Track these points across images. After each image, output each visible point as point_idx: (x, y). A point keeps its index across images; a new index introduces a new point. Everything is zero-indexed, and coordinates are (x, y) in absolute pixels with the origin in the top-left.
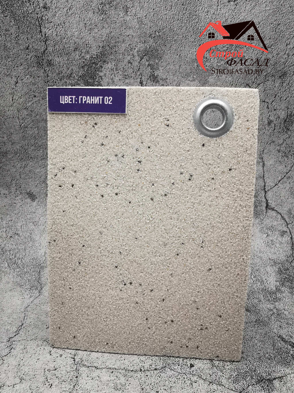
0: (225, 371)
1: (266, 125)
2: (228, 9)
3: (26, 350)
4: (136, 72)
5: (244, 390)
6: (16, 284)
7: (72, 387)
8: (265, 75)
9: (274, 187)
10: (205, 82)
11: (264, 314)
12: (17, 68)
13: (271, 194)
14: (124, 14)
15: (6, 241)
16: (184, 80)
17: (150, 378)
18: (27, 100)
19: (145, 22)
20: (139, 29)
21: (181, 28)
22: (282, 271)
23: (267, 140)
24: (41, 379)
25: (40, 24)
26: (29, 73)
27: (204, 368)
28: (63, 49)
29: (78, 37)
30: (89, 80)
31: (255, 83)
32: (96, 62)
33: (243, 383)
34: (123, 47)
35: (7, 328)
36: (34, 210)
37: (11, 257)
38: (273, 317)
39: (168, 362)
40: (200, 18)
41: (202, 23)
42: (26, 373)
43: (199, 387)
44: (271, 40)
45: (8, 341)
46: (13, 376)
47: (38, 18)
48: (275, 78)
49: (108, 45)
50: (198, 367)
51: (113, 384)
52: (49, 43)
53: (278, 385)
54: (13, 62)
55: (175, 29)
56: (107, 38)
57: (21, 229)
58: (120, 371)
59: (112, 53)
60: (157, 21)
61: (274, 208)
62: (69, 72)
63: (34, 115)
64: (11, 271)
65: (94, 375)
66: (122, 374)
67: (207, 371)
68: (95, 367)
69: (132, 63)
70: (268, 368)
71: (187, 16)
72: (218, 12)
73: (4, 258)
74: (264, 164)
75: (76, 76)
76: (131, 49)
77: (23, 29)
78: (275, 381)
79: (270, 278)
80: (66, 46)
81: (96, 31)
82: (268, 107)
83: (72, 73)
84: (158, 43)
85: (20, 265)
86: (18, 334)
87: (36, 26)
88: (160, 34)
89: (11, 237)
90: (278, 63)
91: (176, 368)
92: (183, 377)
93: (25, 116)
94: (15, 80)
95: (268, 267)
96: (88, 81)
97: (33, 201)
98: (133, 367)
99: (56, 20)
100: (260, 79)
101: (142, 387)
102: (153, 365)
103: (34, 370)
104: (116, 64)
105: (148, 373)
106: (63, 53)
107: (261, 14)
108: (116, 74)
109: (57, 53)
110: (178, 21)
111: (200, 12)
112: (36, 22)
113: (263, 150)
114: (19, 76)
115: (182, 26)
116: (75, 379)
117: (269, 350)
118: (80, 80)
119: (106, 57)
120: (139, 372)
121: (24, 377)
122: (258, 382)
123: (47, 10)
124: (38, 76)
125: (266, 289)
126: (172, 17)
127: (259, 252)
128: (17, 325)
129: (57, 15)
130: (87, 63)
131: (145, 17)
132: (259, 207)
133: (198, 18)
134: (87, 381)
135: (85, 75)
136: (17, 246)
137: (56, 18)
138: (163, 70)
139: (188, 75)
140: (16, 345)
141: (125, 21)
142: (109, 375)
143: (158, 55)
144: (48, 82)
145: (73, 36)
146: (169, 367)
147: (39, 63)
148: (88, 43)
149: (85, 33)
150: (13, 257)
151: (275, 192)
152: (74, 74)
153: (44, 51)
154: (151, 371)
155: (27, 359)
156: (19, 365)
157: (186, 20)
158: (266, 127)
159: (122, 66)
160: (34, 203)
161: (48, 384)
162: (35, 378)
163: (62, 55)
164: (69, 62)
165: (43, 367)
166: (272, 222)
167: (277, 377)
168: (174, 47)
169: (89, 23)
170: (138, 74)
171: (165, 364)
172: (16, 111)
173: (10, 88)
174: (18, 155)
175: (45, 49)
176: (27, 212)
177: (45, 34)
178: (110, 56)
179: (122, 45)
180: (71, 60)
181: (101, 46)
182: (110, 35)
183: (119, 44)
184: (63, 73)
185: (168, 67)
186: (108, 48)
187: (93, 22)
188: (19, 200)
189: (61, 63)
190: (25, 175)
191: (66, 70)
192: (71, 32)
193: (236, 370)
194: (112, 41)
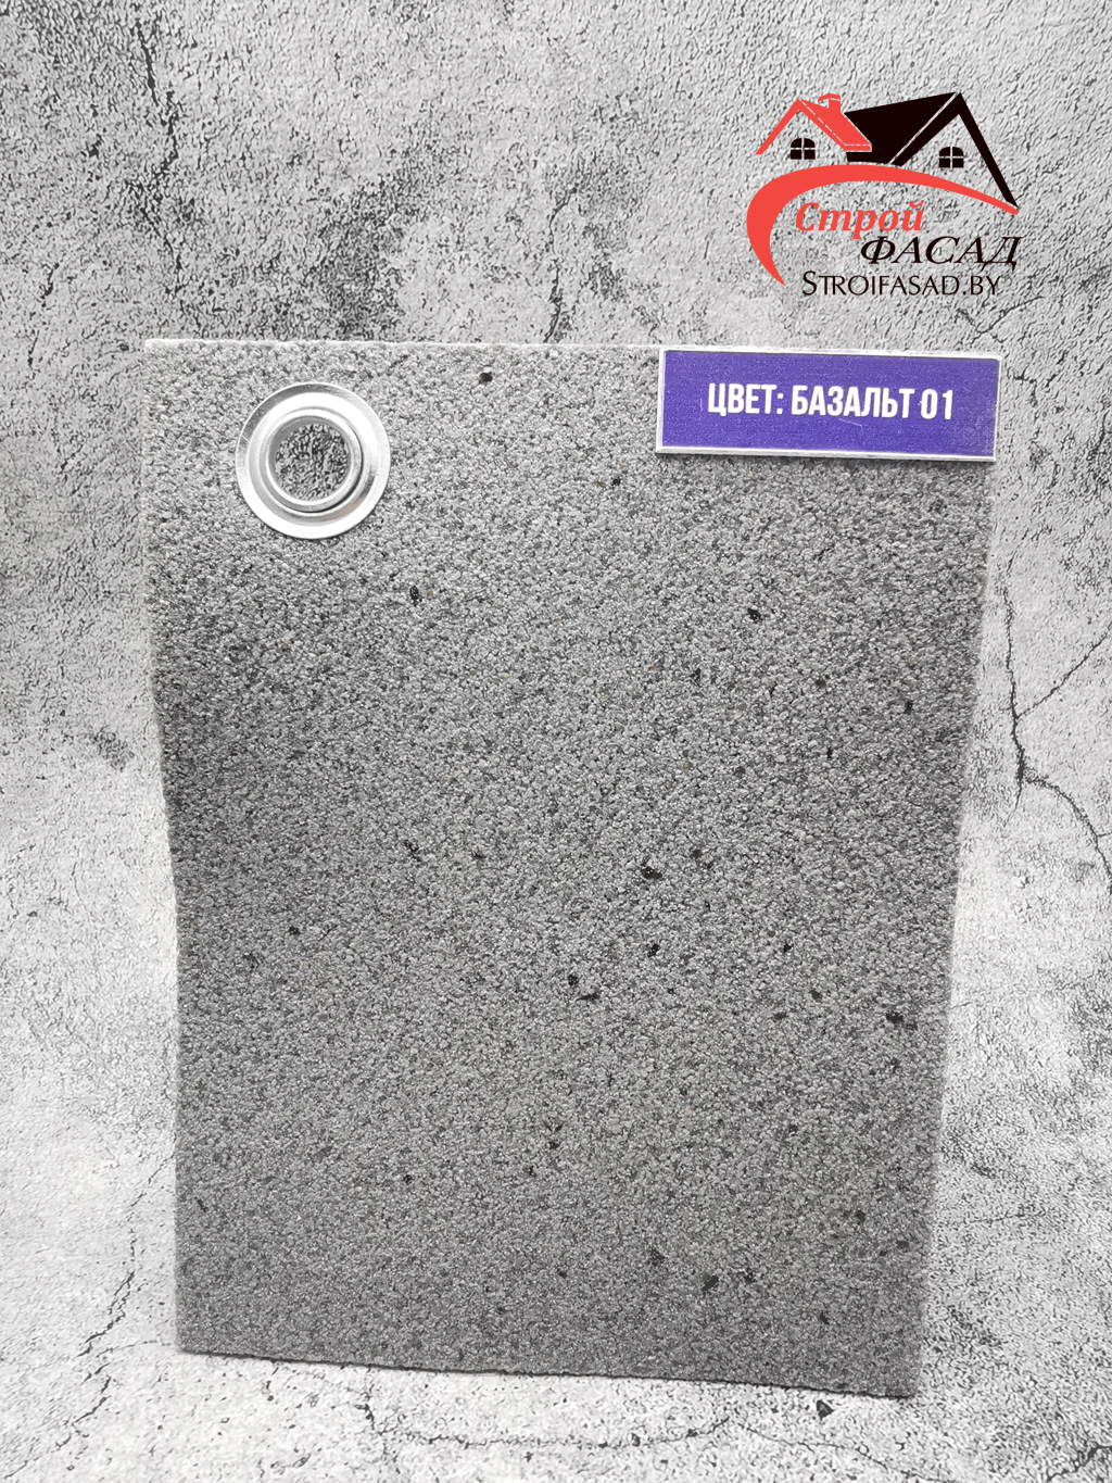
0: (948, 1422)
1: (1022, 466)
2: (904, 15)
3: (165, 1385)
4: (535, 256)
6: (76, 1106)
8: (1030, 277)
9: (1045, 699)
11: (1045, 1180)
12: (50, 231)
13: (1035, 726)
14: (495, 22)
15: (13, 930)
16: (722, 292)
17: (677, 1469)
18: (92, 363)
19: (580, 56)
20: (555, 85)
21: (717, 85)
22: (1086, 1015)
23: (1024, 522)
25: (146, 50)
26: (102, 253)
27: (871, 1418)
28: (243, 158)
29: (305, 111)
30: (346, 287)
31: (992, 305)
32: (380, 212)
35: (69, 1295)
36: (122, 804)
37: (40, 998)
38: (1078, 1193)
39: (732, 1401)
40: (793, 46)
41: (801, 68)
44: (1058, 143)
45: (88, 1351)
47: (138, 25)
48: (1064, 287)
49: (429, 148)
50: (848, 1412)
52: (184, 129)
54: (33, 205)
55: (697, 90)
56: (425, 116)
57: (72, 883)
58: (558, 1448)
59: (442, 176)
60: (625, 55)
61: (1047, 777)
62: (267, 250)
63: (118, 424)
64: (48, 1056)
65: (461, 1473)
66: (569, 1461)
67: (886, 1428)
68: (457, 1438)
69: (520, 221)
71: (744, 40)
72: (864, 27)
73: (11, 1000)
74: (1010, 614)
75: (293, 268)
76: (520, 166)
77: (76, 68)
79: (1047, 1041)
80: (254, 146)
81: (382, 85)
82: (1033, 400)
83: (277, 258)
84: (627, 143)
85: (83, 1028)
86: (118, 1319)
87: (132, 58)
88: (638, 106)
89: (33, 914)
90: (1078, 231)
91: (767, 1421)
92: (803, 1457)
93: (81, 426)
94: (43, 280)
95: (1036, 1001)
96: (343, 290)
97: (118, 767)
98: (603, 1428)
99: (215, 37)
100: (1010, 293)
102: (678, 1418)
103: (216, 1470)
104: (457, 224)
105: (666, 1451)
106: (245, 172)
107: (1025, 41)
108: (456, 263)
109: (217, 170)
110: (710, 58)
111: (795, 23)
112: (129, 43)
113: (1009, 561)
114: (57, 266)
115: (725, 77)
117: (1090, 1329)
118: (312, 285)
120: (631, 1449)
122: (1077, 1460)
124: (138, 267)
125: (1036, 1086)
126: (685, 40)
127: (997, 944)
128: (107, 1278)
129: (220, 17)
130: (342, 217)
131: (578, 38)
132: (991, 774)
133: (786, 49)
135: (331, 263)
136: (59, 951)
137: (216, 28)
138: (642, 250)
139: (738, 272)
140: (124, 1368)
141: (497, 49)
142: (517, 1471)
143: (626, 189)
144: (177, 290)
145: (286, 107)
146: (741, 1421)
147: (143, 210)
148: (348, 134)
149: (335, 96)
150: (51, 997)
151: (1048, 717)
152: (289, 260)
153: (165, 166)
154: (677, 1443)
155: (180, 1421)
156: (152, 1451)
157: (740, 54)
158: (1022, 474)
159: (484, 233)
160: (122, 775)
163: (239, 182)
164: (265, 213)
165: (250, 1452)
166: (1041, 829)
168: (690, 160)
169: (354, 54)
170: (546, 263)
171: (721, 1409)
172: (46, 405)
174: (54, 582)
175: (168, 153)
176: (95, 811)
177: (170, 95)
178: (437, 191)
179: (485, 148)
180: (275, 201)
181: (400, 150)
182: (437, 106)
183: (470, 144)
184: (241, 254)
185: (663, 240)
186: (425, 157)
187: (369, 48)
188: (60, 764)
189: (236, 212)
190: (82, 662)
191: (253, 243)
192: (276, 89)
193: (988, 1415)
194: (446, 132)
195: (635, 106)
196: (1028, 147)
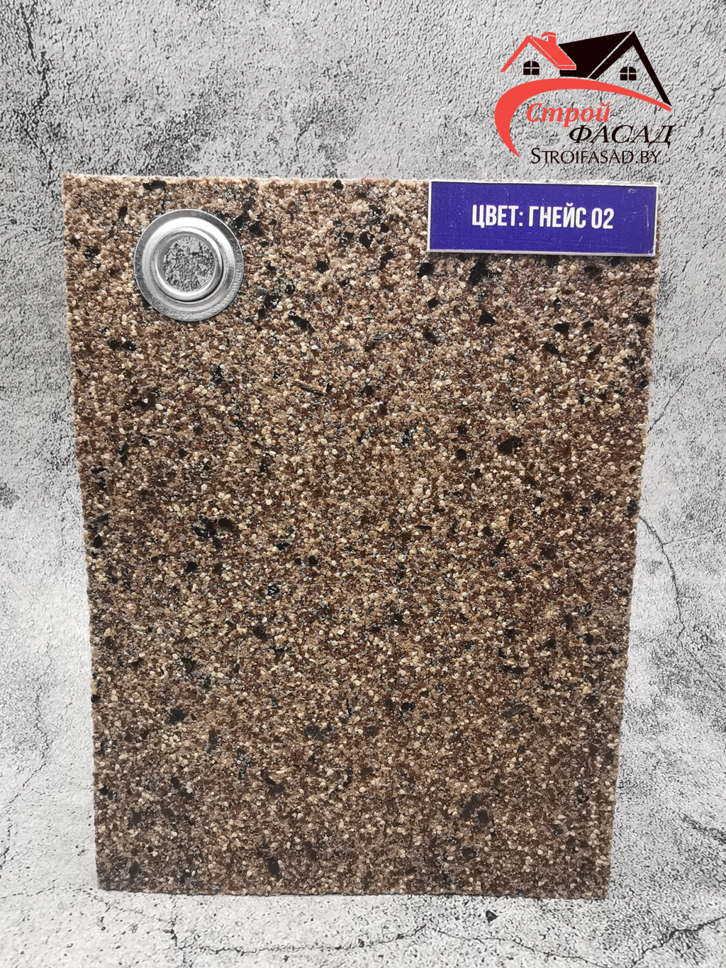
0: (575, 920)
2: (520, 14)
4: (287, 165)
5: (635, 963)
11: (636, 765)
14: (258, 11)
17: (390, 961)
19: (313, 35)
21: (402, 55)
22: (660, 659)
25: (27, 24)
27: (523, 920)
28: (93, 97)
29: (134, 66)
32: (184, 134)
33: (629, 947)
36: (11, 531)
39: (428, 914)
40: (450, 32)
41: (456, 46)
47: (22, 8)
49: (217, 92)
50: (507, 917)
52: (54, 77)
55: (390, 58)
56: (213, 72)
58: (307, 952)
59: (225, 111)
60: (343, 35)
62: (109, 158)
63: (10, 273)
66: (315, 960)
67: (533, 926)
68: (235, 949)
69: (277, 141)
70: (678, 901)
71: (419, 27)
72: (495, 21)
75: (127, 170)
76: (276, 106)
78: (705, 932)
80: (100, 89)
81: (185, 51)
83: (117, 163)
84: (345, 92)
87: (18, 29)
88: (352, 68)
92: (476, 948)
97: (8, 506)
99: (74, 16)
102: (391, 927)
104: (236, 143)
105: (383, 949)
106: (94, 106)
108: (235, 169)
109: (76, 105)
110: (397, 38)
111: (451, 17)
112: (15, 19)
115: (407, 51)
117: (669, 857)
119: (210, 124)
120: (358, 949)
122: (662, 939)
124: (23, 168)
126: (381, 27)
129: (77, 4)
130: (160, 137)
131: (312, 24)
133: (445, 33)
137: (74, 11)
138: (357, 161)
141: (260, 29)
143: (345, 121)
144: (49, 183)
145: (121, 64)
146: (434, 927)
147: (26, 130)
148: (163, 83)
149: (154, 58)
152: (124, 165)
153: (41, 100)
154: (390, 943)
157: (417, 35)
159: (253, 149)
160: (11, 512)
163: (90, 113)
164: (108, 133)
167: (705, 921)
168: (386, 104)
169: (166, 30)
170: (294, 168)
171: (420, 919)
175: (42, 93)
177: (43, 54)
178: (222, 121)
179: (253, 94)
180: (114, 126)
181: (197, 94)
182: (221, 65)
183: (243, 91)
185: (370, 155)
186: (214, 99)
187: (176, 27)
189: (89, 132)
191: (100, 153)
192: (114, 52)
193: (602, 915)
194: (227, 82)
195: (349, 67)
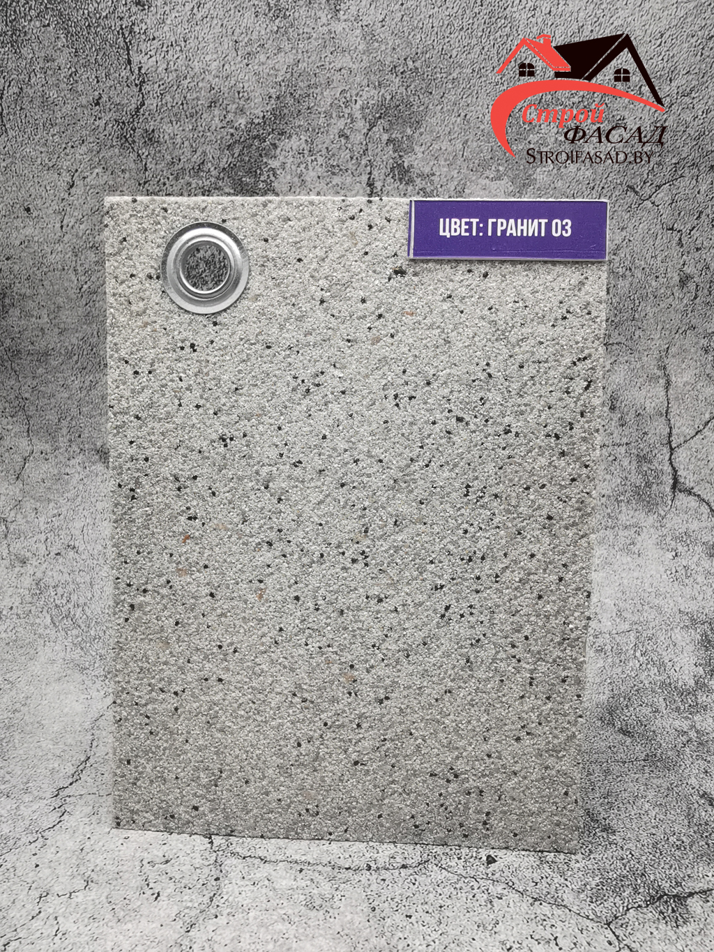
0: (570, 873)
1: (674, 286)
3: (96, 816)
4: (357, 158)
5: (616, 918)
6: (72, 664)
7: (206, 900)
8: (675, 164)
9: (692, 438)
10: (527, 181)
11: (666, 742)
12: (73, 150)
13: (684, 455)
14: (329, 17)
15: (47, 563)
16: (474, 178)
18: (97, 228)
19: (381, 35)
21: (468, 49)
22: (710, 641)
23: (676, 322)
24: (134, 881)
25: (126, 43)
26: (102, 162)
27: (520, 867)
28: (182, 104)
29: (218, 74)
30: (244, 179)
31: (650, 182)
32: (263, 134)
33: (615, 904)
34: (327, 97)
35: (51, 766)
37: (58, 602)
38: (687, 750)
39: (433, 851)
40: (515, 23)
41: (520, 36)
42: (98, 868)
43: (508, 909)
44: (691, 77)
45: (56, 796)
46: (69, 873)
47: (122, 29)
48: (698, 170)
49: (292, 94)
50: (506, 863)
51: (304, 897)
52: (148, 88)
53: (699, 910)
54: (63, 135)
55: (454, 53)
56: (288, 75)
57: (81, 537)
58: (320, 868)
59: (300, 111)
60: (409, 34)
61: (692, 488)
62: (196, 158)
64: (59, 635)
65: (258, 875)
67: (528, 874)
68: (260, 858)
69: (347, 137)
70: (676, 869)
71: (483, 21)
72: (560, 10)
73: (41, 603)
74: (668, 383)
75: (212, 169)
76: (347, 104)
77: (87, 55)
78: (693, 900)
79: (682, 656)
80: (188, 97)
81: (263, 58)
82: (680, 244)
83: (203, 163)
84: (412, 86)
85: (81, 621)
86: (77, 780)
87: (118, 48)
89: (58, 554)
90: (707, 133)
91: (453, 864)
92: (472, 884)
93: (91, 265)
94: (69, 179)
95: (677, 631)
96: (242, 182)
98: (350, 859)
99: (166, 33)
100: (662, 174)
101: (372, 906)
102: (397, 858)
103: (116, 862)
104: (309, 140)
105: (386, 875)
106: (183, 113)
107: (665, 13)
108: (309, 164)
109: (167, 112)
110: (462, 33)
111: (515, 9)
112: (117, 39)
113: (668, 348)
114: (77, 171)
115: (472, 44)
116: (214, 883)
117: (677, 828)
118: (223, 178)
119: (286, 123)
120: (364, 872)
121: (94, 876)
122: (649, 901)
123: (145, 9)
124: (123, 170)
125: (670, 684)
126: (446, 23)
127: (653, 594)
128: (74, 759)
129: (168, 22)
130: (241, 138)
131: (380, 25)
132: (654, 486)
133: (510, 25)
134: (243, 889)
135: (235, 165)
136: (72, 576)
137: (166, 29)
138: (423, 153)
139: (484, 165)
140: (75, 806)
141: (331, 33)
142: (293, 877)
143: (412, 115)
144: (145, 183)
145: (207, 73)
146: (436, 862)
147: (125, 137)
148: (243, 88)
149: (235, 65)
150: (64, 602)
151: (694, 450)
152: (210, 164)
153: (138, 110)
154: (393, 871)
155: (101, 836)
156: (82, 850)
157: (481, 29)
158: (674, 291)
159: (325, 145)
161: (151, 891)
162: (119, 880)
163: (180, 118)
164: (196, 136)
166: (687, 522)
167: (697, 890)
168: (451, 96)
169: (246, 40)
170: (363, 162)
171: (425, 855)
172: (71, 253)
173: (57, 198)
174: (75, 358)
175: (139, 103)
176: (96, 495)
177: (140, 69)
178: (296, 120)
179: (325, 93)
180: (201, 129)
181: (274, 96)
182: (295, 69)
183: (317, 91)
184: (182, 161)
185: (436, 146)
186: (289, 100)
187: (254, 37)
188: (77, 466)
189: (178, 136)
190: (91, 406)
191: (188, 154)
192: (201, 63)
193: (597, 872)
194: (301, 84)
195: (416, 64)
196: (671, 80)
